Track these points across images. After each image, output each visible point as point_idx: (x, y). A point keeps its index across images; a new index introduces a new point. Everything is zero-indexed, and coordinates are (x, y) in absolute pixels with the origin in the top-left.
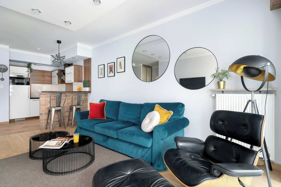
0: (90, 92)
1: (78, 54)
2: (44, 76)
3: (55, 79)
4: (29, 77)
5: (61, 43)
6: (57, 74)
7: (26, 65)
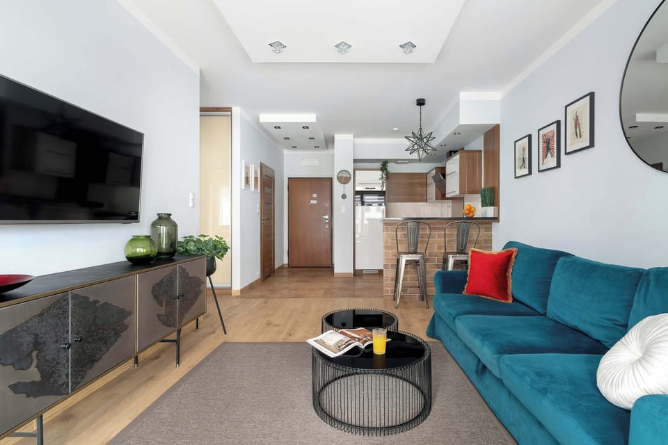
0: (496, 219)
1: (461, 123)
2: (412, 185)
3: (432, 190)
4: (384, 190)
5: (424, 104)
6: (433, 177)
7: (379, 165)
